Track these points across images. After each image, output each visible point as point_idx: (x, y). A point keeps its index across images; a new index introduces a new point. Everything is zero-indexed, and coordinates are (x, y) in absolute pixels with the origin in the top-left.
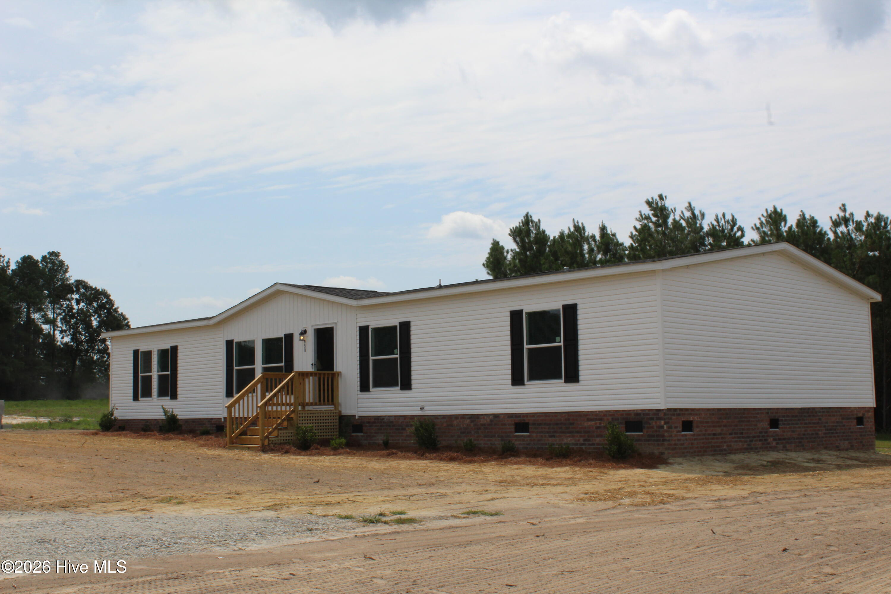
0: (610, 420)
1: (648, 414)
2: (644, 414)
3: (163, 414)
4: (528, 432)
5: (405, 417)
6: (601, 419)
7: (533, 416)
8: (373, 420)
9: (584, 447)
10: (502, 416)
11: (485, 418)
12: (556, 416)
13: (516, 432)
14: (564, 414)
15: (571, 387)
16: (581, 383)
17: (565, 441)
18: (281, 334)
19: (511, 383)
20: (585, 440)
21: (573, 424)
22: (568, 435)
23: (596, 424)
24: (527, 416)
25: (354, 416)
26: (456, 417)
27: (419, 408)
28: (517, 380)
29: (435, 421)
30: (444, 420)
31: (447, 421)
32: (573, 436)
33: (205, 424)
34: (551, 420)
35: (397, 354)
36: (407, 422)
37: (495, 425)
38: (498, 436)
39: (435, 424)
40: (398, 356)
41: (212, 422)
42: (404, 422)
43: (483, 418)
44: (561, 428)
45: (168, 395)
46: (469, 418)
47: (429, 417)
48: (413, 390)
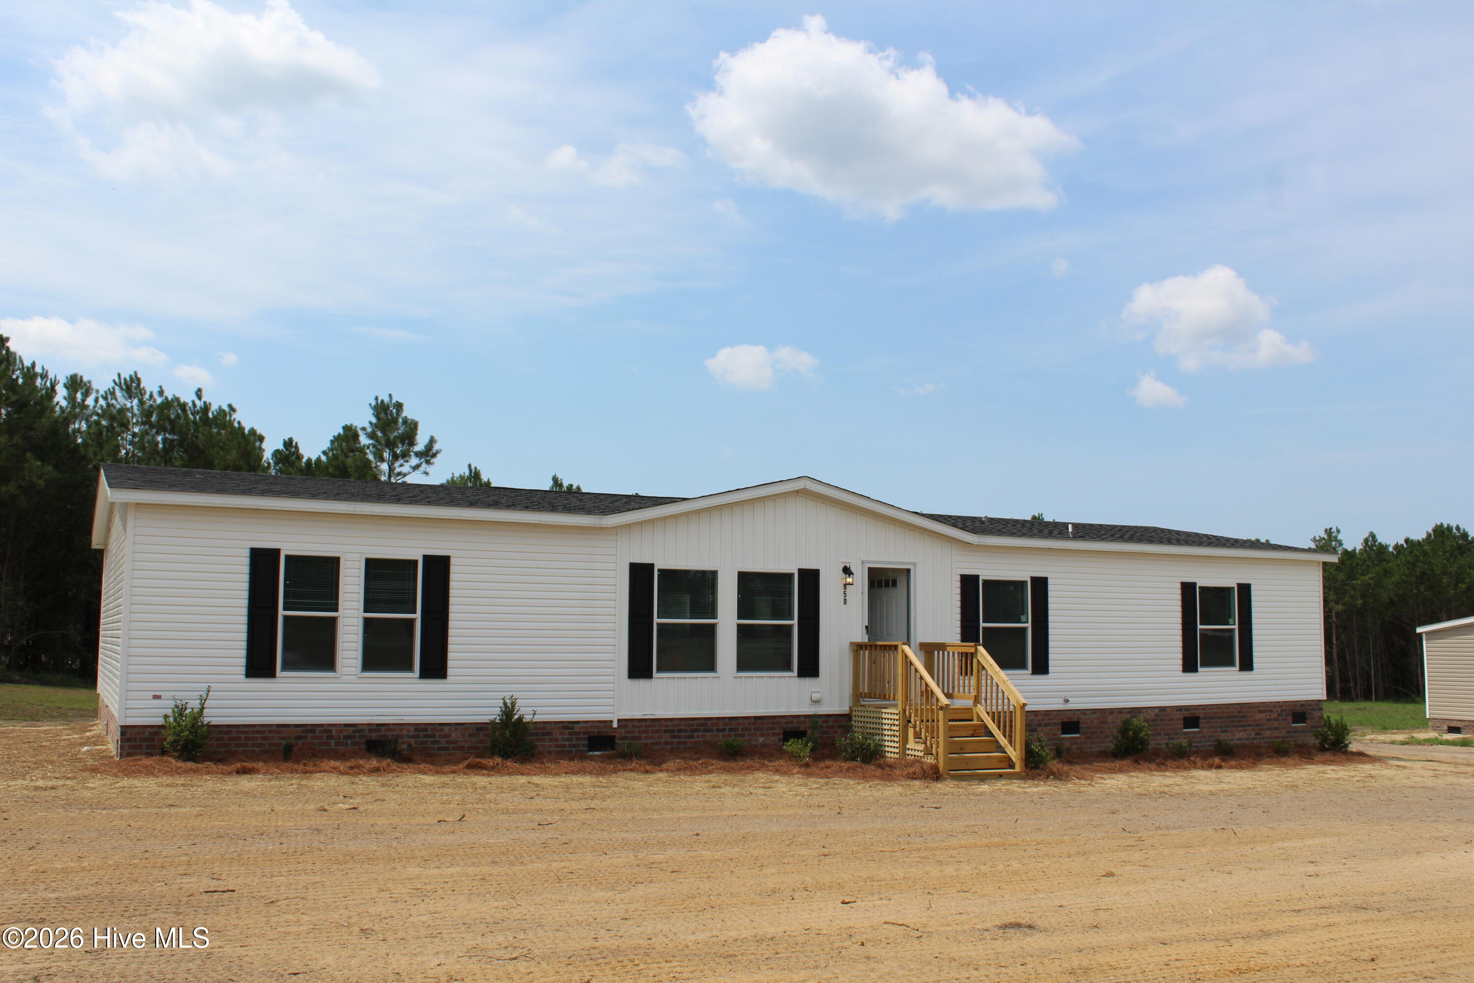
0: (1280, 711)
1: (1311, 705)
2: (1308, 705)
4: (1197, 727)
5: (1036, 713)
6: (1271, 711)
7: (1204, 709)
9: (1255, 741)
10: (1169, 709)
11: (1149, 712)
12: (1228, 708)
13: (1185, 728)
14: (1236, 706)
15: (1246, 675)
16: (1255, 671)
17: (1237, 736)
18: (791, 568)
19: (1181, 669)
20: (1256, 734)
21: (1244, 717)
22: (1240, 729)
23: (1266, 716)
24: (1198, 709)
26: (1112, 711)
27: (1061, 700)
28: (1189, 666)
29: (1083, 717)
30: (1093, 716)
31: (1098, 718)
32: (1245, 730)
33: (549, 734)
34: (1223, 712)
35: (1027, 622)
36: (1039, 720)
37: (1162, 720)
38: (1165, 734)
39: (1081, 721)
40: (1029, 625)
41: (576, 730)
42: (1033, 720)
43: (1147, 712)
44: (1233, 722)
45: (409, 668)
46: (1129, 713)
47: (1073, 712)
48: (1051, 675)
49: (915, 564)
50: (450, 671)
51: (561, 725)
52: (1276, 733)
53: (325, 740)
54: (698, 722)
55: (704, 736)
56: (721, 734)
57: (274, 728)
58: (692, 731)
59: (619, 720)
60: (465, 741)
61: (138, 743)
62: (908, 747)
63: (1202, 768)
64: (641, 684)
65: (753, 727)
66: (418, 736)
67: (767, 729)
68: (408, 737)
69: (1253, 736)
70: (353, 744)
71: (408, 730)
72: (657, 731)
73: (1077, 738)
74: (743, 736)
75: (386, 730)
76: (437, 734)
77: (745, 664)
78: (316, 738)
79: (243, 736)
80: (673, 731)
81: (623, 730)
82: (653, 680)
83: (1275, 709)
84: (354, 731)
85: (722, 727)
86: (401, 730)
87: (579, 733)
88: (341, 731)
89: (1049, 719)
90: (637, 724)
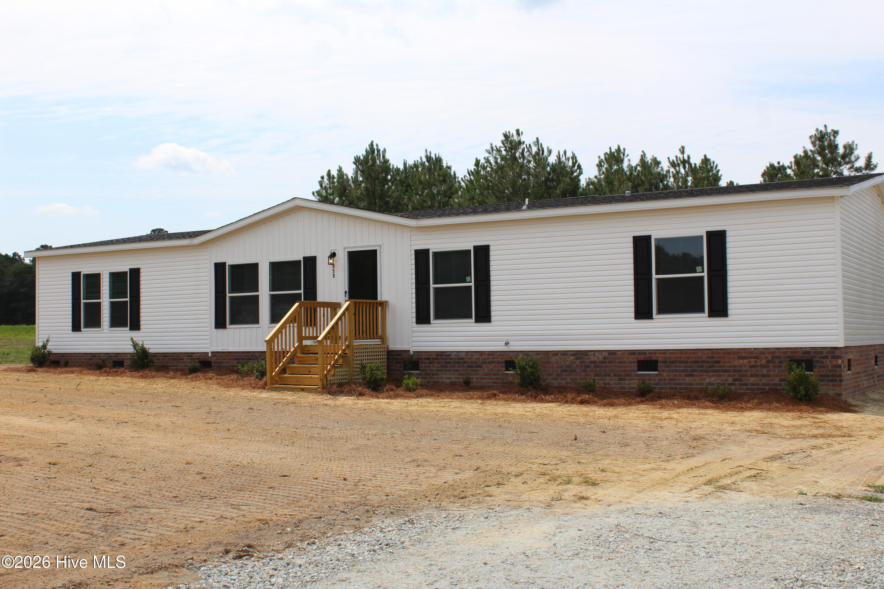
0: (770, 358)
1: (822, 353)
2: (814, 352)
3: (132, 347)
4: (656, 370)
5: (481, 353)
6: (757, 358)
7: (664, 353)
8: (435, 356)
9: (733, 388)
10: (621, 353)
11: (596, 354)
12: (695, 353)
13: (639, 370)
14: (706, 352)
15: (718, 321)
16: (730, 317)
17: (708, 380)
18: (298, 257)
19: (634, 317)
20: (734, 380)
21: (719, 362)
22: (712, 374)
23: (750, 362)
24: (655, 353)
25: (409, 351)
26: (555, 353)
27: (503, 343)
28: (643, 313)
31: (541, 358)
32: (719, 376)
33: (182, 359)
34: (688, 358)
35: (471, 282)
36: (484, 359)
37: (610, 362)
38: (615, 375)
40: (473, 284)
41: (194, 357)
42: (479, 359)
44: (702, 366)
45: (126, 325)
46: (574, 355)
47: (516, 353)
48: (493, 323)
49: (380, 246)
50: (142, 326)
52: (765, 380)
59: (211, 353)
64: (222, 332)
68: (128, 360)
70: (109, 363)
71: (128, 357)
72: (231, 359)
77: (274, 318)
80: (238, 359)
81: (214, 358)
82: (227, 329)
83: (763, 356)
86: (125, 357)
87: (195, 359)
89: (493, 358)
90: (221, 355)
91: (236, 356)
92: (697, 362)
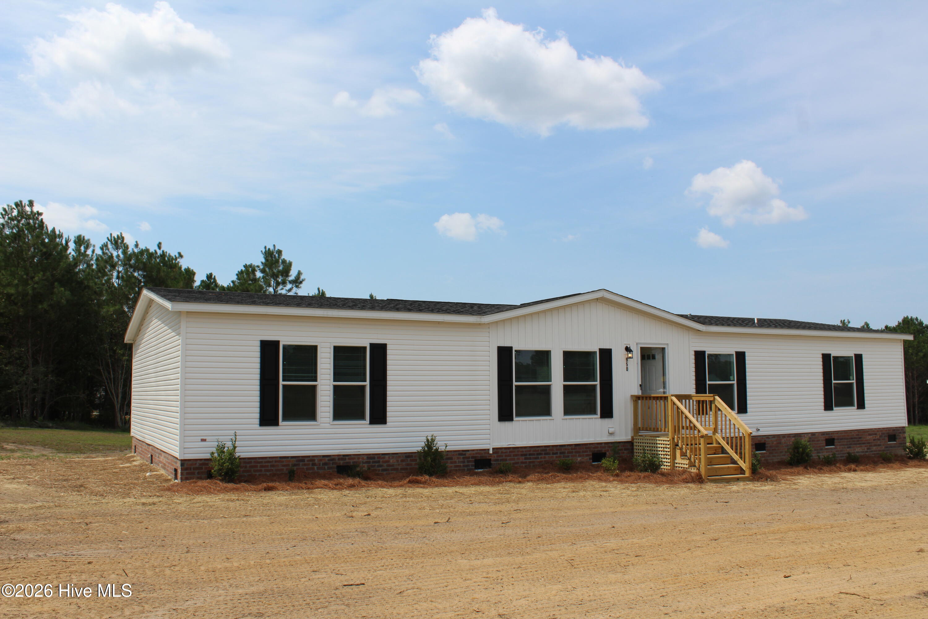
0: (881, 434)
1: (899, 430)
2: (897, 430)
4: (833, 445)
6: (876, 434)
7: (837, 433)
9: (867, 453)
10: (817, 434)
11: (806, 436)
12: (851, 433)
13: (827, 446)
14: (856, 431)
15: (861, 412)
16: (866, 409)
17: (857, 450)
18: (595, 348)
19: (823, 409)
20: (868, 449)
21: (860, 438)
22: (858, 446)
23: (873, 437)
24: (834, 434)
26: (784, 436)
27: (755, 430)
28: (828, 407)
29: (767, 440)
30: (774, 439)
31: (776, 440)
32: (861, 447)
33: (451, 458)
34: (848, 436)
35: (734, 380)
37: (813, 441)
38: (815, 450)
39: (766, 443)
40: (735, 382)
41: (467, 456)
43: (804, 436)
44: (854, 441)
45: (362, 417)
46: (794, 437)
47: (761, 437)
48: (748, 414)
49: (667, 344)
50: (388, 419)
51: (457, 453)
52: (879, 448)
53: (311, 466)
54: (541, 448)
55: (545, 458)
56: (555, 456)
57: (279, 459)
58: (538, 454)
59: (493, 449)
60: (399, 465)
61: (192, 471)
62: (676, 462)
63: (845, 471)
64: (507, 425)
65: (574, 451)
66: (369, 462)
67: (583, 452)
68: (363, 463)
69: (866, 450)
70: (329, 468)
71: (363, 458)
72: (516, 455)
73: (764, 453)
74: (568, 457)
75: (349, 459)
76: (381, 460)
77: (569, 410)
78: (305, 465)
79: (259, 465)
80: (525, 455)
81: (495, 455)
82: (513, 422)
83: (878, 433)
84: (329, 460)
85: (555, 452)
86: (359, 458)
87: (469, 458)
88: (321, 460)
90: (504, 451)
91: (523, 451)
92: (852, 438)
